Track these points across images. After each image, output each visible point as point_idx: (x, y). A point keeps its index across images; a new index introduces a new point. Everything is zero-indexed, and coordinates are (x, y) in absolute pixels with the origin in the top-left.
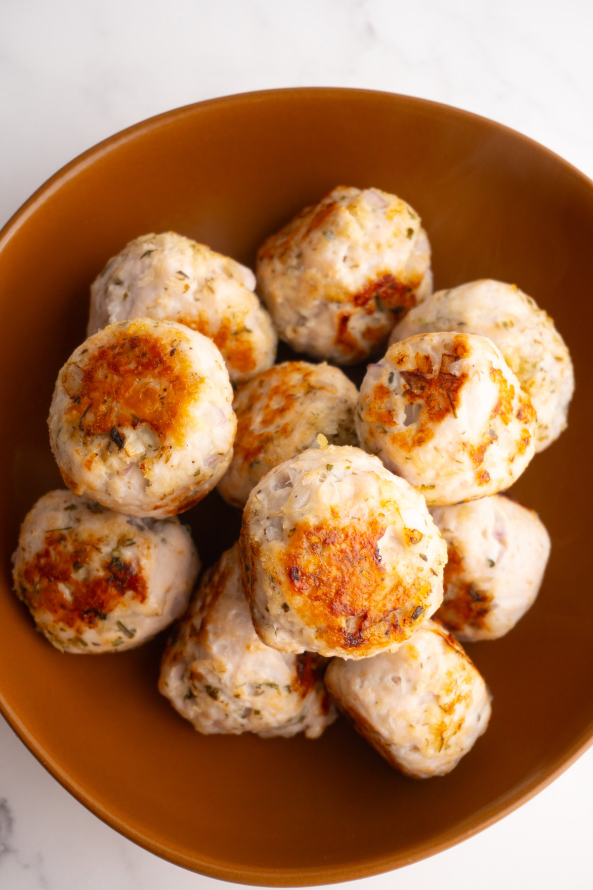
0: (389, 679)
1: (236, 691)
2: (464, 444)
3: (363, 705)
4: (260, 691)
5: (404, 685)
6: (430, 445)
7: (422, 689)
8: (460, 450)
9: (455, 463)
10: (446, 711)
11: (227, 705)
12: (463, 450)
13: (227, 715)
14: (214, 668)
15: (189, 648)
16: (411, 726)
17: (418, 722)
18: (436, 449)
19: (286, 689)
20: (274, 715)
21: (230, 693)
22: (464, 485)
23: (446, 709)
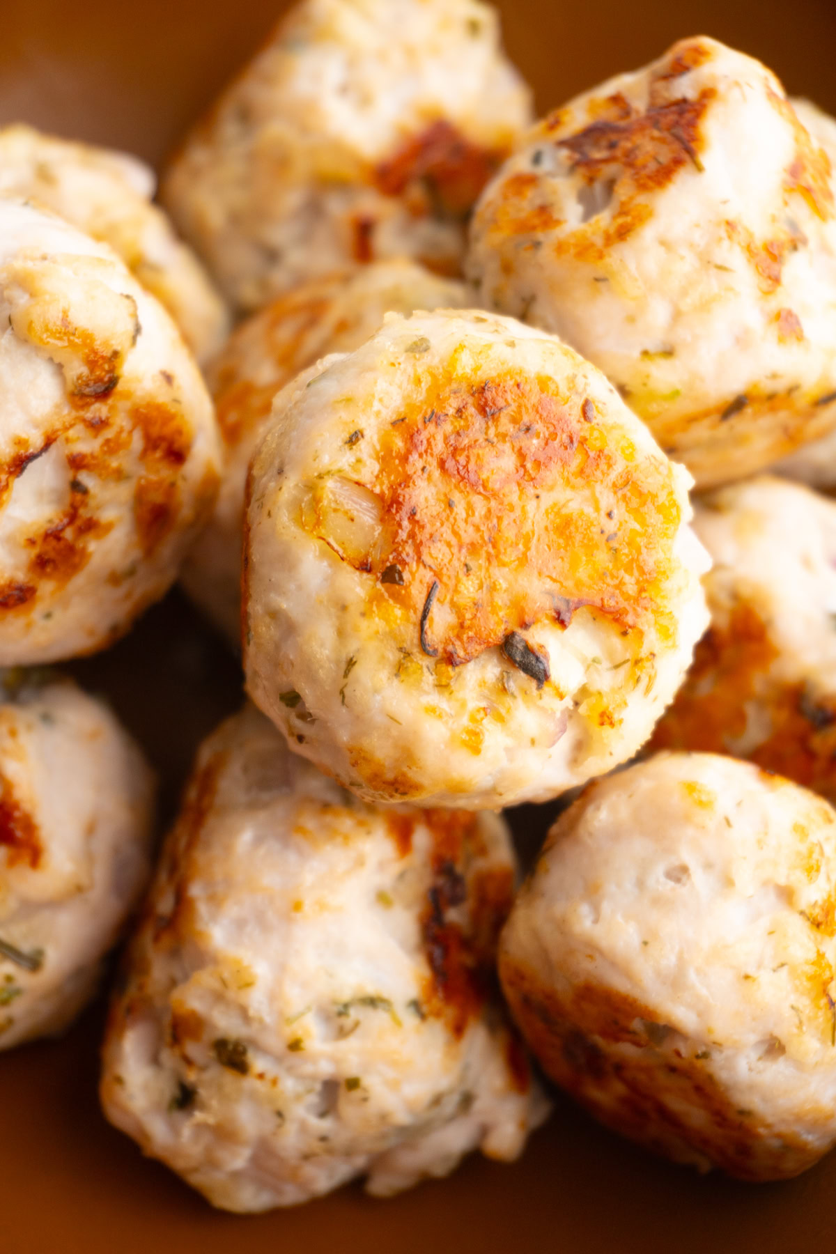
0: (658, 880)
1: (290, 1032)
2: (728, 223)
3: (613, 964)
4: (348, 1022)
5: (700, 879)
6: (648, 234)
7: (746, 878)
8: (720, 240)
9: (713, 271)
10: (818, 925)
11: (275, 1082)
12: (730, 237)
13: (279, 1114)
14: (224, 983)
15: (158, 970)
16: (747, 977)
17: (760, 966)
18: (664, 243)
19: (412, 1010)
20: (394, 1085)
21: (276, 1043)
22: (742, 341)
23: (820, 919)
